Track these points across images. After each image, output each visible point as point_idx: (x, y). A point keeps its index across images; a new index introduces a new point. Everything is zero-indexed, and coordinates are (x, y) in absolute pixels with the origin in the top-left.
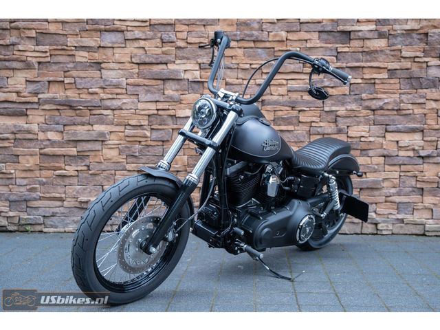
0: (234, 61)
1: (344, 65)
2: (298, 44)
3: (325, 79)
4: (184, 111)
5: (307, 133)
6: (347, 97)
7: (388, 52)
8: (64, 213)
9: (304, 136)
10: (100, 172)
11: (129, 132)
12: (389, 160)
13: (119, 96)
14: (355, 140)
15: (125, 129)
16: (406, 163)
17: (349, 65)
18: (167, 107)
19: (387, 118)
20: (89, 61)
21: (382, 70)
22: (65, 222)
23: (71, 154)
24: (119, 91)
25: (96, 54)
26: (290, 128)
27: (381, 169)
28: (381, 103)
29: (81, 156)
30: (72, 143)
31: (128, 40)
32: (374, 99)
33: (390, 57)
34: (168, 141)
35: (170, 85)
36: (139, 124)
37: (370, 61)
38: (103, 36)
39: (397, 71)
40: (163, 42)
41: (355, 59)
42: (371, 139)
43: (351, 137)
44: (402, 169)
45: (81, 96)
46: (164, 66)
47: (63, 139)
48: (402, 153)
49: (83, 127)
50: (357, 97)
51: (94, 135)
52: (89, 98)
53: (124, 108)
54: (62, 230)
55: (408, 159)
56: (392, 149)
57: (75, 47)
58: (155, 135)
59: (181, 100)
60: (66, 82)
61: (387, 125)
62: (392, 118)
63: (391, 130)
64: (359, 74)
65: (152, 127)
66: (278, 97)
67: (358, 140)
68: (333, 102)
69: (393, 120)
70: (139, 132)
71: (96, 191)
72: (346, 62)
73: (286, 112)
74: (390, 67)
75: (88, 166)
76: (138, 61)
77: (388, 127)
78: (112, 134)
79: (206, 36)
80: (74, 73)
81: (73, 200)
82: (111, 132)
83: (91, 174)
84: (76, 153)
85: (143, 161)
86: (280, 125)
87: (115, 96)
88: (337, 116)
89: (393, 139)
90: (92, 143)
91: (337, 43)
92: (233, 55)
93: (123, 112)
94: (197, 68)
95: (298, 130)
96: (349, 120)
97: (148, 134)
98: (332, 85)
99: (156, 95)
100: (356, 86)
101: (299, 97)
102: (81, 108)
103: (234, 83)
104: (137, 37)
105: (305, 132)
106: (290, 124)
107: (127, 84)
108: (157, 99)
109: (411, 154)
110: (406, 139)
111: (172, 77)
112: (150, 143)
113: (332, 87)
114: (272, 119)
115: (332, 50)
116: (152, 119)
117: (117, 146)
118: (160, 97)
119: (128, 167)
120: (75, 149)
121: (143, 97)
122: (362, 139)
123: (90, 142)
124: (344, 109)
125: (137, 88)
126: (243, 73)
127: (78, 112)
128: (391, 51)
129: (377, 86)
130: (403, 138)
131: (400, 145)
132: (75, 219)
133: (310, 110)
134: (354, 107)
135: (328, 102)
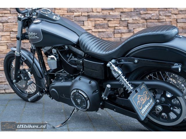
5: (113, 33)
6: (132, 13)
9: (111, 34)
13: (6, 15)
19: (152, 23)
24: (6, 12)
26: (104, 30)
28: (150, 16)
32: (146, 14)
50: (138, 13)
62: (155, 23)
66: (97, 13)
68: (126, 16)
73: (101, 21)
78: (3, 37)
86: (98, 29)
88: (128, 23)
95: (108, 31)
96: (134, 25)
101: (108, 13)
105: (112, 32)
106: (103, 28)
114: (94, 25)
117: (6, 44)
124: (131, 19)
133: (114, 20)
134: (137, 18)
135: (123, 16)
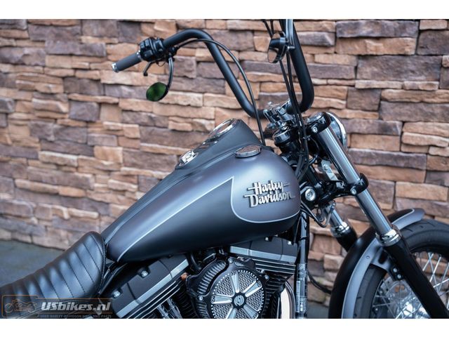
11: (38, 102)
13: (19, 43)
14: (417, 150)
15: (33, 97)
18: (86, 65)
24: (18, 34)
34: (93, 121)
36: (50, 91)
43: (408, 145)
50: (431, 60)
53: (26, 62)
58: (76, 109)
59: (108, 54)
65: (70, 97)
67: (424, 151)
68: (376, 70)
70: (51, 104)
71: (6, 185)
78: (18, 104)
82: (15, 100)
87: (13, 42)
88: (382, 99)
93: (26, 68)
97: (64, 108)
98: (377, 34)
99: (69, 44)
107: (28, 23)
108: (71, 51)
112: (67, 121)
113: (377, 39)
116: (68, 84)
117: (25, 123)
118: (74, 47)
119: (42, 156)
121: (50, 46)
122: (433, 151)
124: (398, 84)
125: (42, 30)
133: (327, 84)
134: (421, 82)
135: (367, 69)
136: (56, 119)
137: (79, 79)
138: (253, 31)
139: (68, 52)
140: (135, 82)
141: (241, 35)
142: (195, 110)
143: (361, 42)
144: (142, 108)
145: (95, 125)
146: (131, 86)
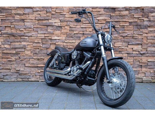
0: (73, 19)
1: (113, 20)
2: (96, 13)
3: (106, 26)
4: (54, 37)
6: (114, 32)
7: (129, 16)
8: (10, 74)
10: (24, 59)
11: (35, 45)
12: (129, 55)
13: (31, 32)
14: (117, 48)
15: (33, 44)
16: (135, 56)
17: (115, 20)
18: (48, 36)
19: (128, 40)
20: (20, 19)
21: (127, 22)
22: (11, 77)
23: (13, 53)
24: (31, 30)
25: (23, 17)
27: (126, 58)
28: (126, 34)
29: (17, 54)
30: (14, 49)
31: (34, 11)
32: (124, 33)
33: (130, 17)
34: (49, 48)
35: (49, 27)
36: (38, 42)
37: (123, 19)
38: (25, 10)
39: (132, 23)
40: (47, 12)
41: (117, 18)
42: (123, 47)
43: (115, 47)
44: (134, 59)
45: (17, 31)
46: (47, 21)
47: (10, 47)
48: (134, 53)
49: (18, 43)
51: (21, 46)
52: (20, 32)
53: (33, 36)
54: (10, 80)
55: (136, 55)
56: (130, 51)
57: (15, 14)
58: (44, 46)
59: (54, 33)
60: (11, 26)
61: (129, 42)
62: (130, 40)
63: (130, 44)
64: (118, 24)
65: (43, 43)
66: (89, 32)
67: (118, 48)
69: (131, 40)
70: (38, 45)
71: (22, 66)
72: (113, 19)
74: (130, 21)
75: (20, 57)
76: (38, 19)
77: (129, 43)
78: (28, 46)
79: (63, 10)
80: (14, 23)
81: (14, 69)
82: (28, 45)
83: (20, 60)
84: (15, 53)
85: (40, 55)
87: (29, 32)
89: (131, 47)
90: (21, 49)
91: (110, 13)
92: (72, 17)
93: (32, 37)
94: (59, 21)
96: (115, 40)
97: (41, 46)
99: (45, 31)
100: (117, 28)
102: (17, 36)
103: (73, 27)
104: (37, 10)
107: (34, 27)
108: (45, 33)
109: (137, 53)
110: (135, 48)
111: (50, 25)
112: (42, 49)
115: (108, 15)
116: (43, 40)
117: (30, 50)
119: (34, 57)
120: (15, 51)
121: (39, 32)
122: (120, 47)
123: (20, 49)
125: (37, 29)
126: (76, 23)
127: (16, 37)
128: (130, 15)
129: (125, 28)
130: (135, 47)
131: (133, 50)
132: (15, 76)
134: (117, 36)
136: (38, 48)
137: (46, 39)
138: (86, 28)
139: (44, 33)
140: (60, 39)
141: (83, 28)
142: (74, 43)
143: (106, 29)
144: (62, 44)
145: (49, 49)
146: (58, 40)
